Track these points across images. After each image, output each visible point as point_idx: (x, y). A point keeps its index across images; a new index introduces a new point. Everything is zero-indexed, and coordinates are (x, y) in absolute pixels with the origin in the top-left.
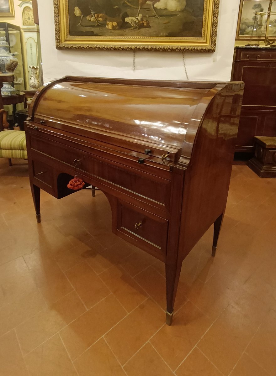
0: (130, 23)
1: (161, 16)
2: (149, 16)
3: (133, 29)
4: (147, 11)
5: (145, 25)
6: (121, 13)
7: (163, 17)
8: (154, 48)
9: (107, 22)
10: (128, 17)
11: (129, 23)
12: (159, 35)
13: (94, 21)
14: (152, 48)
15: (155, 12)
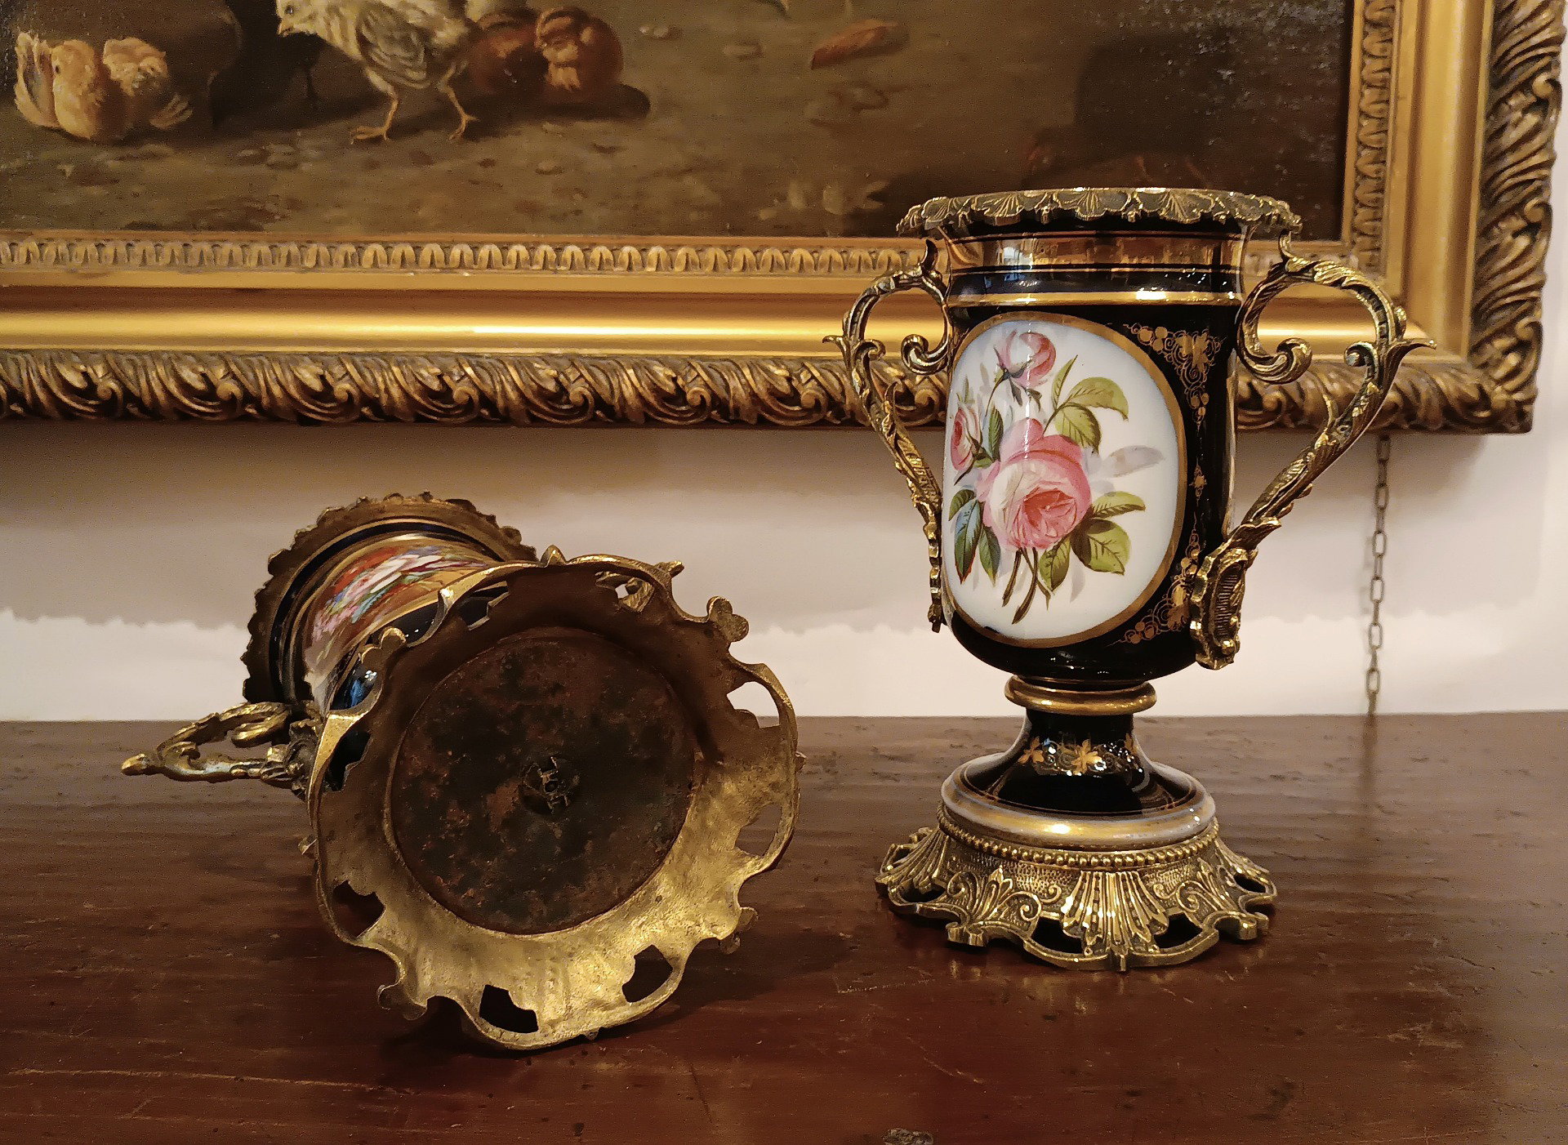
0: (353, 50)
3: (397, 131)
5: (562, 78)
8: (695, 391)
12: (764, 215)
14: (657, 390)
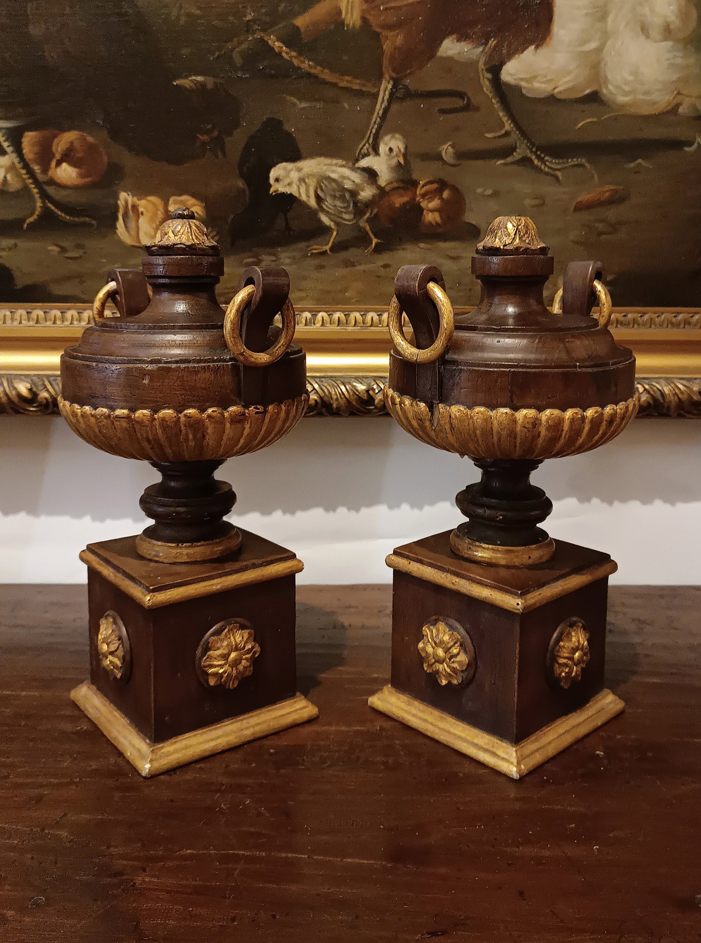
1: (558, 150)
2: (462, 155)
4: (443, 111)
6: (237, 125)
7: (575, 161)
9: (125, 197)
10: (294, 156)
11: (304, 205)
13: (14, 184)
15: (508, 126)
